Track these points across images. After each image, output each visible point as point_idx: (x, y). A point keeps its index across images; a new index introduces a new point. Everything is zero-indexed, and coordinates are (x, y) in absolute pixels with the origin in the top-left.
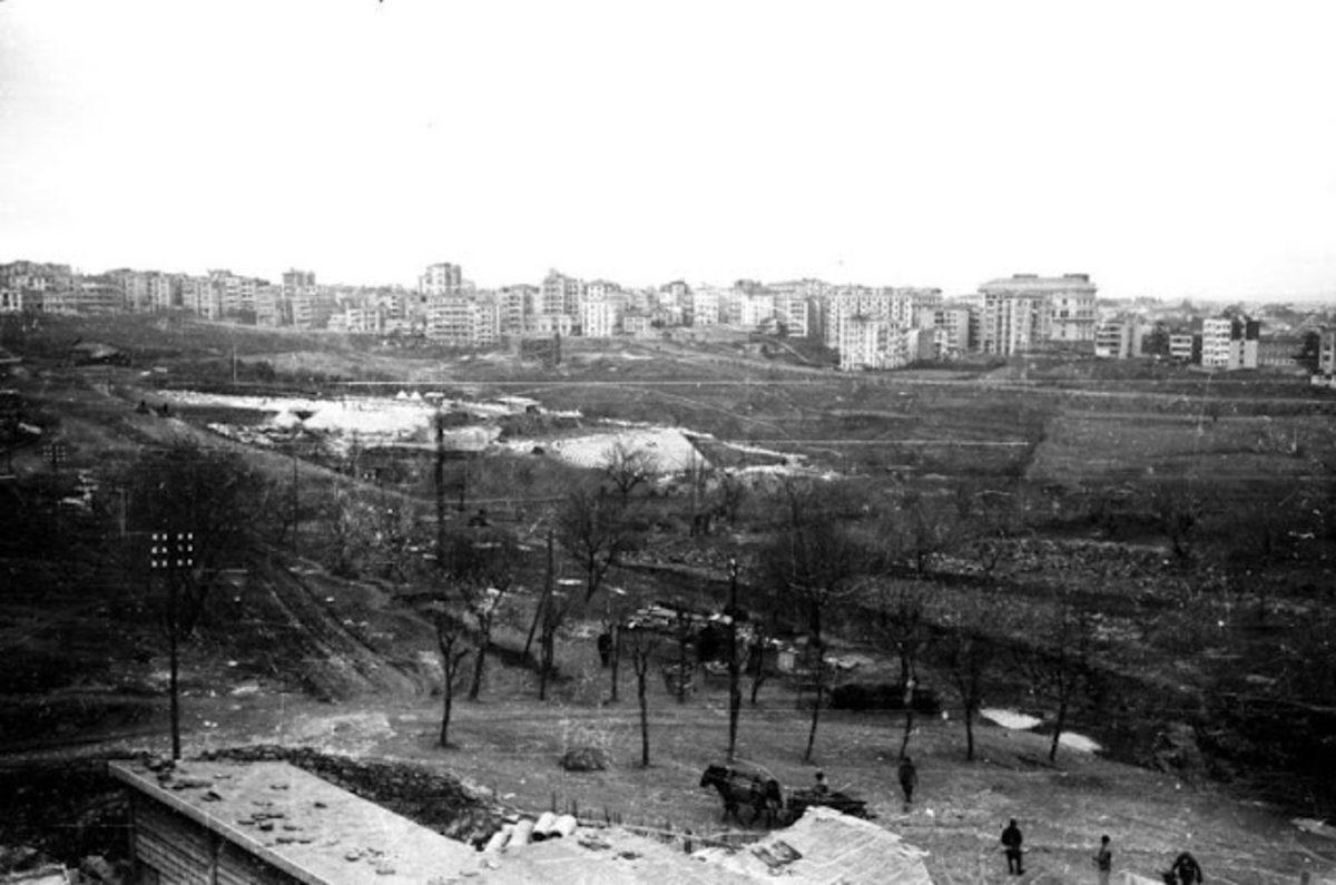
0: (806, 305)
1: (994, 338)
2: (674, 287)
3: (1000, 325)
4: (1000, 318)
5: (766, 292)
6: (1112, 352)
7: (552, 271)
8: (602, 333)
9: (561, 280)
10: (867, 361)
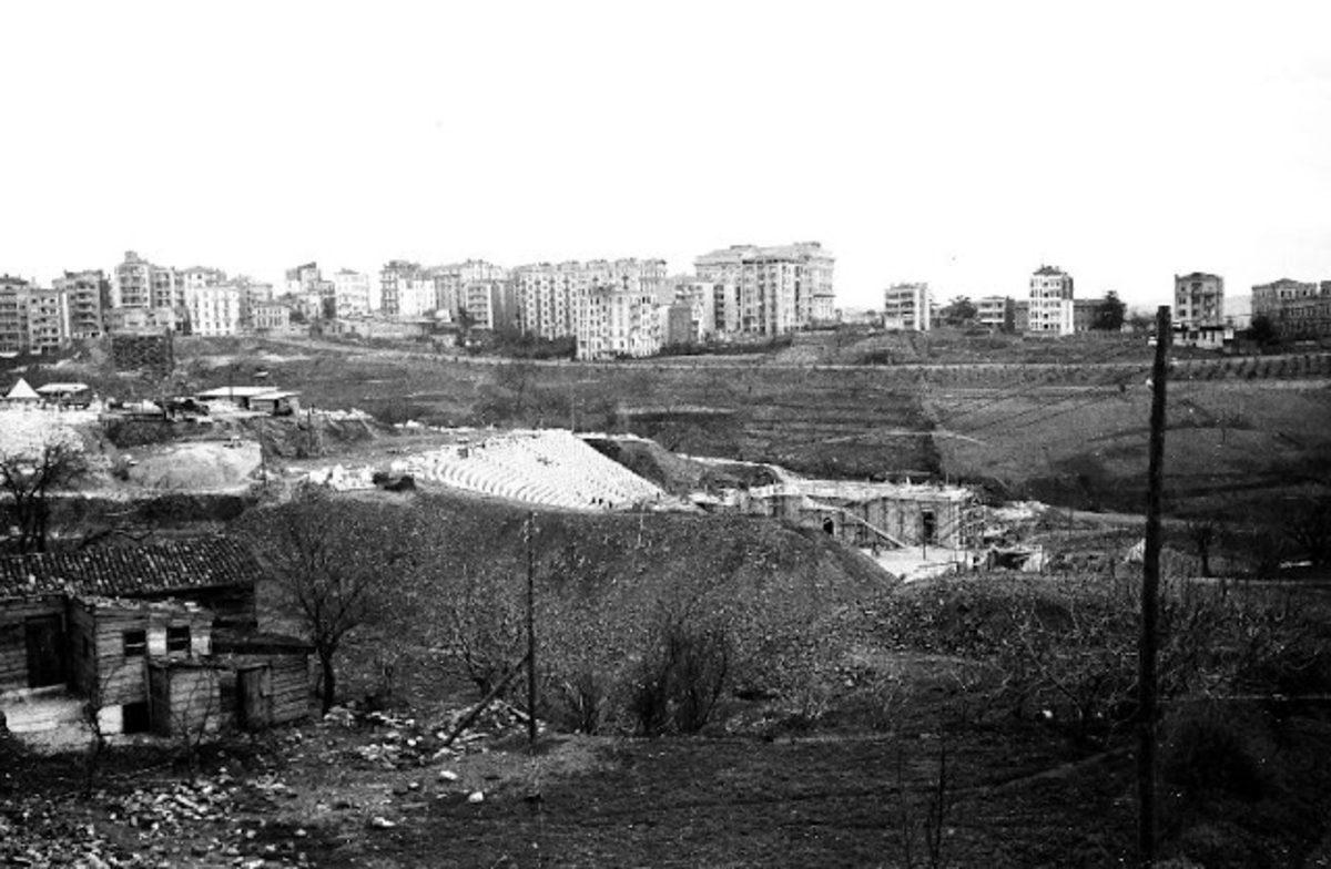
0: (489, 287)
1: (755, 314)
2: (304, 272)
3: (762, 297)
4: (762, 288)
5: (425, 276)
6: (906, 323)
7: (129, 254)
8: (223, 331)
9: (146, 268)
10: (616, 346)
